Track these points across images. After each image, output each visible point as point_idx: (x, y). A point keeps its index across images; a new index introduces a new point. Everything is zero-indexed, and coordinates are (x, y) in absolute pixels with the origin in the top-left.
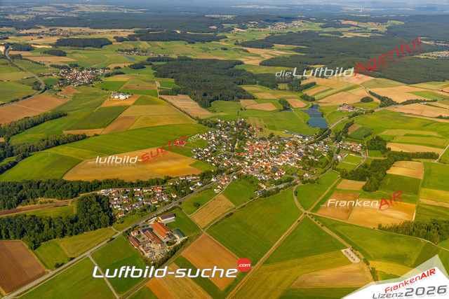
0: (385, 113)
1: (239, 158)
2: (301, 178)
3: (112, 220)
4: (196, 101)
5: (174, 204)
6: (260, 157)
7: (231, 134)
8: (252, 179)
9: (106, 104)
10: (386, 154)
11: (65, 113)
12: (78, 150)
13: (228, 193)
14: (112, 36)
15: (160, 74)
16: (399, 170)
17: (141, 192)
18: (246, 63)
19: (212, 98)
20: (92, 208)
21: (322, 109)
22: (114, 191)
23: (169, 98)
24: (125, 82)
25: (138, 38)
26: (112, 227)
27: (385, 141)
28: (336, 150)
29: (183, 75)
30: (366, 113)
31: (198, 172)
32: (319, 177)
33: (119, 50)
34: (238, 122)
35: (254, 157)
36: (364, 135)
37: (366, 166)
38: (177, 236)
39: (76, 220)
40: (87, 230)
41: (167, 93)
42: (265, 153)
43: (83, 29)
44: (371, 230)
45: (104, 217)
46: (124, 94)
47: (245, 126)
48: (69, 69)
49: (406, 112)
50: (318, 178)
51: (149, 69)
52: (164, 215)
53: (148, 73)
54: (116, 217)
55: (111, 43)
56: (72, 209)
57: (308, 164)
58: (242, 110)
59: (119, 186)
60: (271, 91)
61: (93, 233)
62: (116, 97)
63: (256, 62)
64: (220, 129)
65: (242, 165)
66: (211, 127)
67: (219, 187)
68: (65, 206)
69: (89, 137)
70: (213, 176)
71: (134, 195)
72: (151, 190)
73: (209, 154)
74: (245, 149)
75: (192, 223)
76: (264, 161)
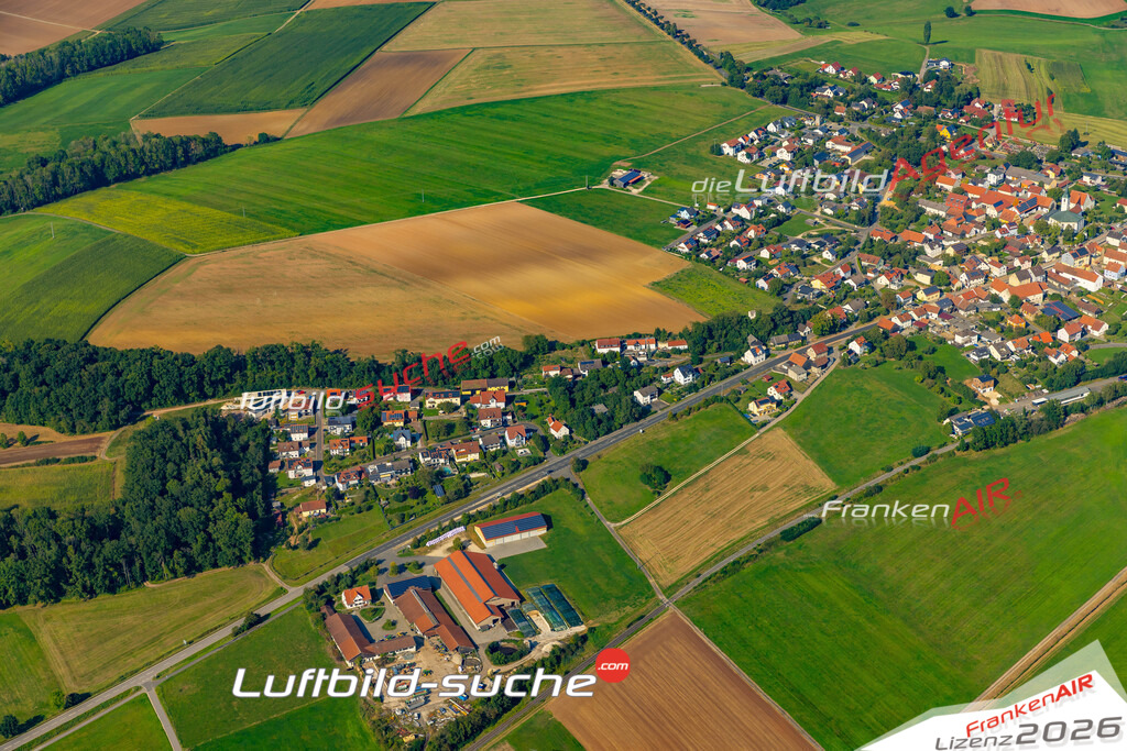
1: (888, 255)
3: (267, 534)
5: (558, 466)
6: (997, 250)
7: (877, 138)
8: (939, 358)
11: (153, 37)
12: (174, 206)
13: (810, 427)
17: (413, 409)
20: (188, 479)
26: (266, 566)
31: (684, 316)
34: (919, 76)
35: (964, 250)
38: (540, 620)
39: (115, 528)
40: (156, 575)
42: (1024, 232)
45: (232, 519)
47: (952, 95)
52: (498, 520)
54: (291, 518)
56: (109, 477)
58: (951, 13)
59: (322, 378)
61: (183, 586)
64: (827, 110)
65: (903, 289)
66: (784, 101)
67: (772, 391)
68: (83, 459)
69: (236, 147)
70: (751, 339)
71: (378, 422)
72: (457, 401)
73: (751, 234)
74: (931, 211)
75: (622, 558)
76: (1011, 270)
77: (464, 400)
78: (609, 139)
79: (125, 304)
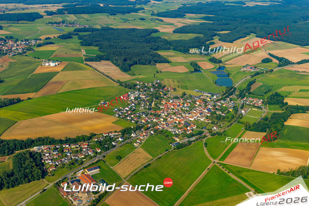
0: (282, 72)
1: (155, 115)
2: (210, 131)
3: (44, 174)
4: (117, 66)
5: (99, 157)
6: (174, 114)
7: (149, 94)
8: (167, 134)
9: (39, 71)
10: (284, 108)
11: (2, 80)
12: (13, 112)
13: (146, 146)
14: (43, 10)
15: (85, 43)
16: (295, 121)
17: (69, 148)
18: (161, 31)
19: (131, 63)
20: (26, 164)
21: (228, 69)
22: (46, 147)
23: (94, 64)
24: (55, 51)
25: (66, 12)
26: (44, 180)
27: (283, 97)
28: (240, 105)
29: (106, 43)
30: (266, 72)
31: (119, 128)
32: (226, 129)
33: (49, 23)
34: (154, 83)
35: (168, 114)
36: (265, 91)
37: (266, 119)
39: (12, 174)
40: (22, 183)
41: (92, 60)
42: (179, 110)
43: (17, 5)
44: (271, 174)
45: (37, 171)
46: (54, 61)
47: (161, 86)
48: (5, 41)
49: (301, 70)
50: (225, 131)
51: (75, 39)
52: (90, 168)
53: (75, 42)
54: (48, 170)
55: (42, 17)
56: (9, 165)
57: (216, 118)
58: (157, 72)
59: (50, 143)
60: (183, 55)
61: (28, 185)
62: (47, 64)
63: (170, 30)
64: (139, 90)
65: (159, 121)
66: (131, 88)
67: (138, 141)
68: (3, 162)
69: (23, 100)
70: (133, 131)
71: (63, 151)
72: (78, 146)
73: (129, 112)
74: (161, 107)
75: (115, 173)
76: (177, 117)
77: (79, 146)
78: (99, 96)
79: (6, 131)
